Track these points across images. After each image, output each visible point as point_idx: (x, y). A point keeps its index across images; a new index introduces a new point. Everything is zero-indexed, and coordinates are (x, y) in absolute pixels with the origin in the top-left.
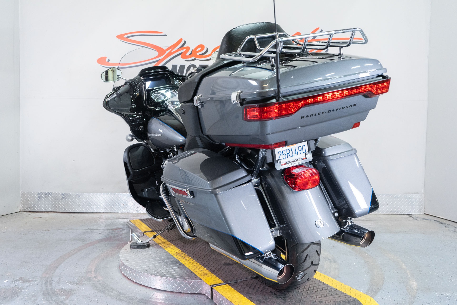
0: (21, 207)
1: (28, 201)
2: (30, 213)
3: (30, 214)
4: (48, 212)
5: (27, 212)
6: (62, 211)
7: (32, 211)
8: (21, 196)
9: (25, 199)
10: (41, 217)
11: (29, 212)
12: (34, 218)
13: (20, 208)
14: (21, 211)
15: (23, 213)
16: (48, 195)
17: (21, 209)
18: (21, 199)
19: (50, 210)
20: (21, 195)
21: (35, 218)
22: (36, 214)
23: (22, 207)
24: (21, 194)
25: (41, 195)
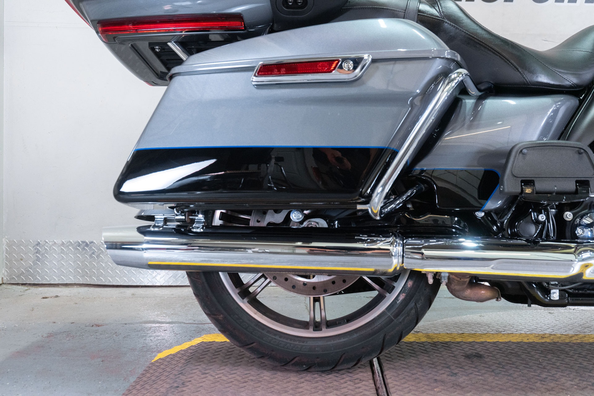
0: (4, 274)
1: (22, 260)
2: (25, 288)
3: (26, 290)
4: (66, 285)
5: (18, 284)
6: (99, 283)
7: (30, 284)
8: (4, 249)
9: (14, 256)
10: (59, 296)
11: (23, 284)
12: (44, 298)
13: (3, 276)
14: (4, 282)
15: (10, 287)
16: (68, 246)
17: (5, 278)
18: (4, 257)
19: (72, 280)
20: (4, 247)
21: (46, 298)
22: (41, 289)
23: (6, 274)
24: (5, 245)
25: (50, 247)
